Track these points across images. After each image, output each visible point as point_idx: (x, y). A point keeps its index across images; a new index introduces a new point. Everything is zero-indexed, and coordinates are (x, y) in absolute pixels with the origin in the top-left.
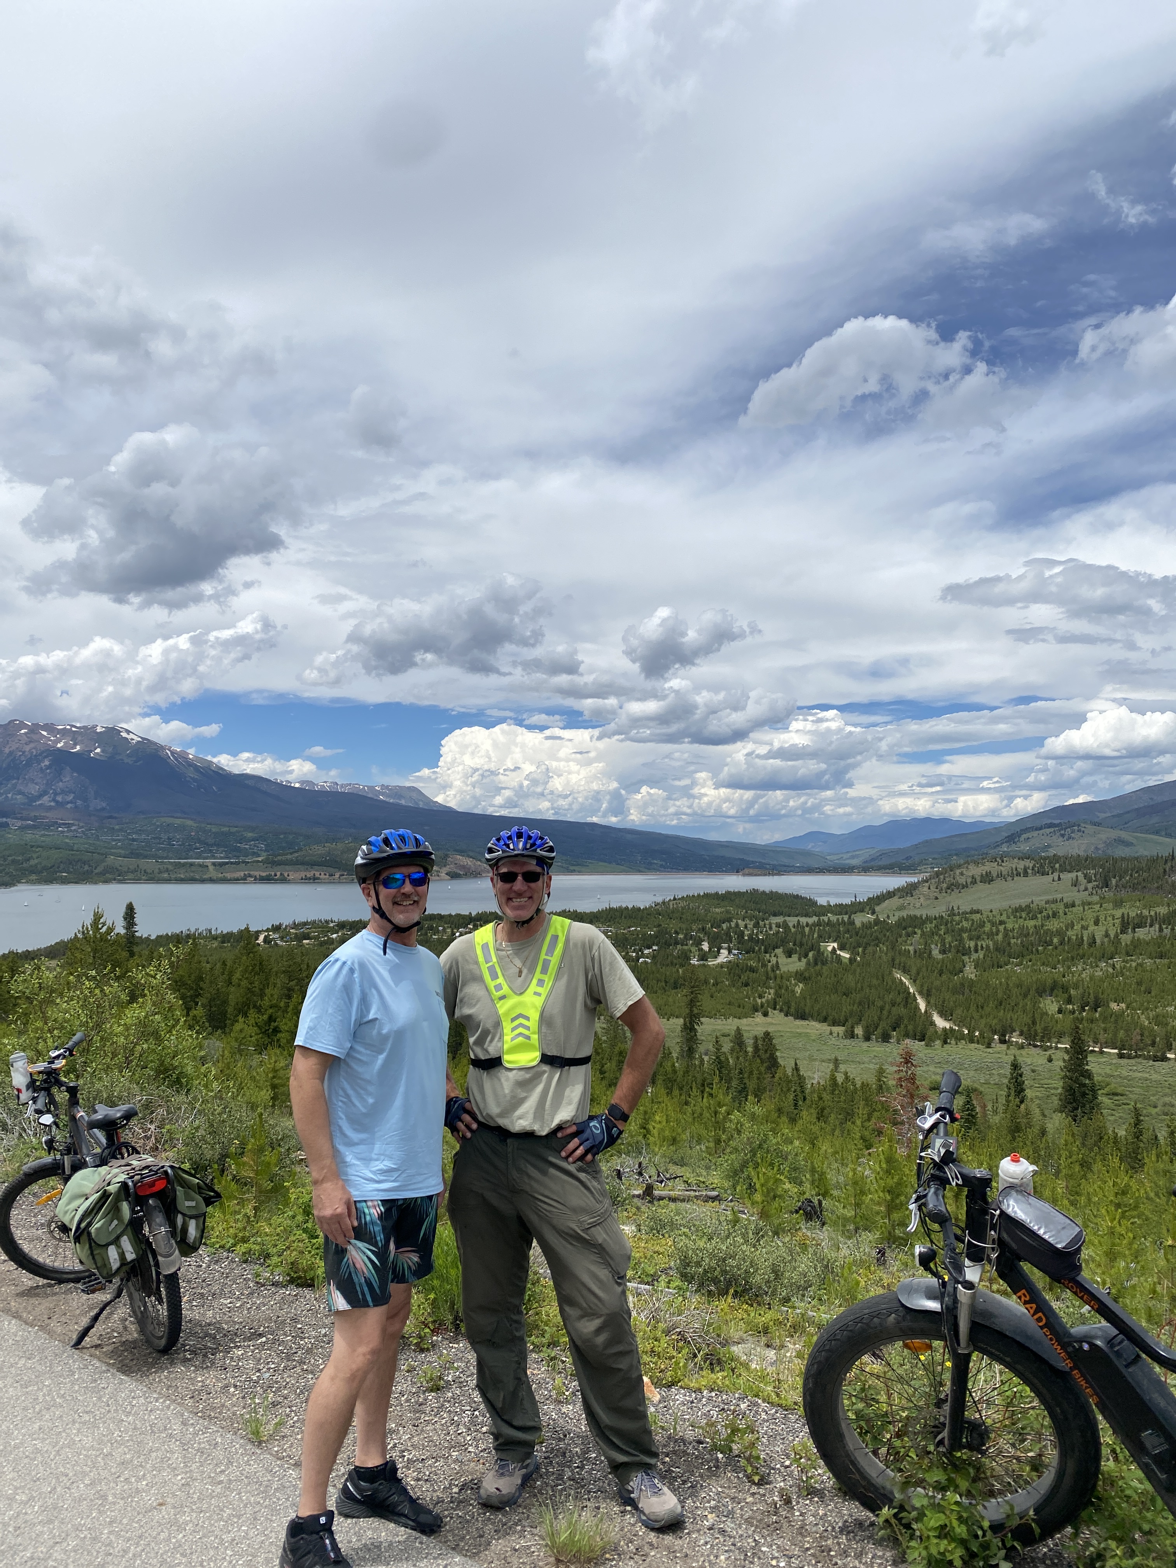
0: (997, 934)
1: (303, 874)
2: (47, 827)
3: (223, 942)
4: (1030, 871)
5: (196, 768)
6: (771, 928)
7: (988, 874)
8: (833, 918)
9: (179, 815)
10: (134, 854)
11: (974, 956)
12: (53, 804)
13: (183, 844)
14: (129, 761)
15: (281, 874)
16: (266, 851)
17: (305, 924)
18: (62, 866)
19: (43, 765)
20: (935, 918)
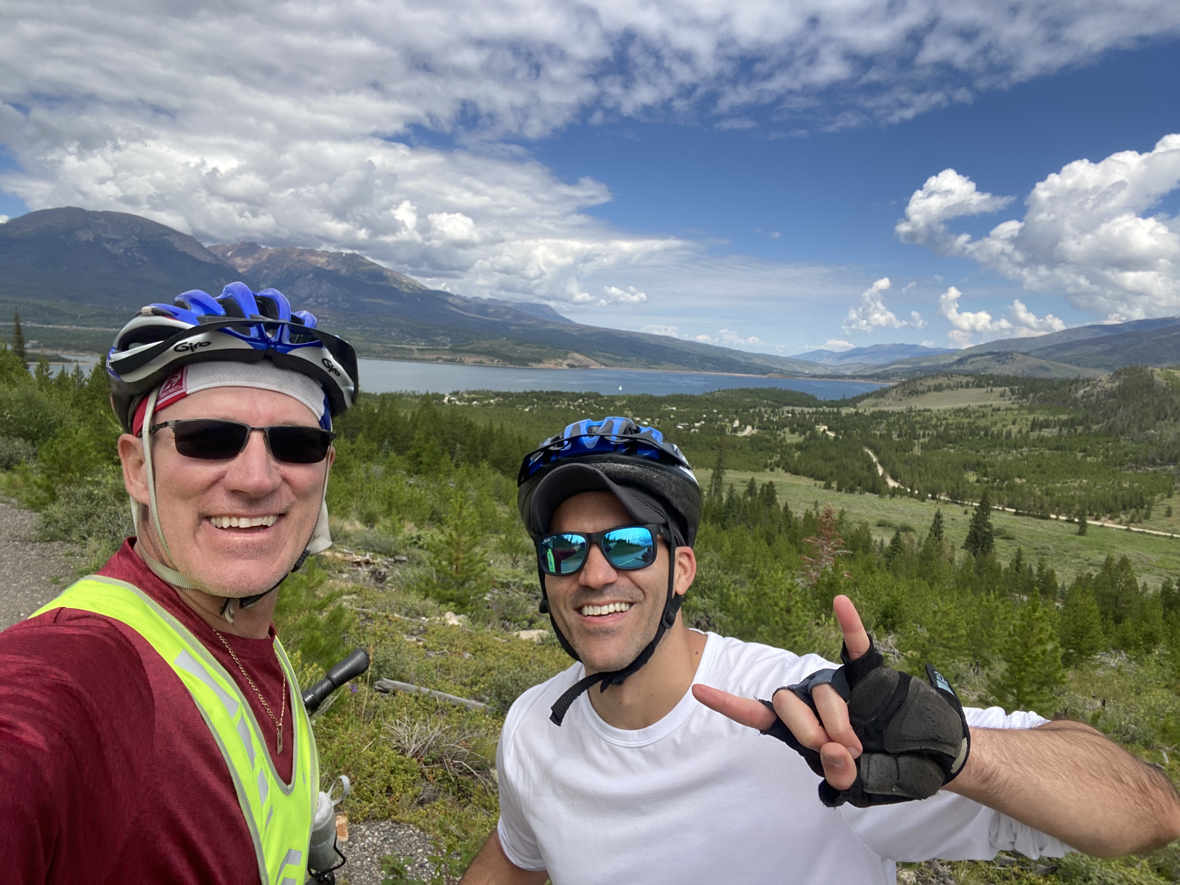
0: (941, 426)
3: (422, 400)
4: (971, 385)
6: (783, 414)
7: (940, 385)
8: (827, 410)
11: (922, 440)
13: (398, 335)
14: (363, 279)
15: (460, 359)
16: (451, 343)
17: (474, 391)
19: (308, 277)
20: (898, 413)
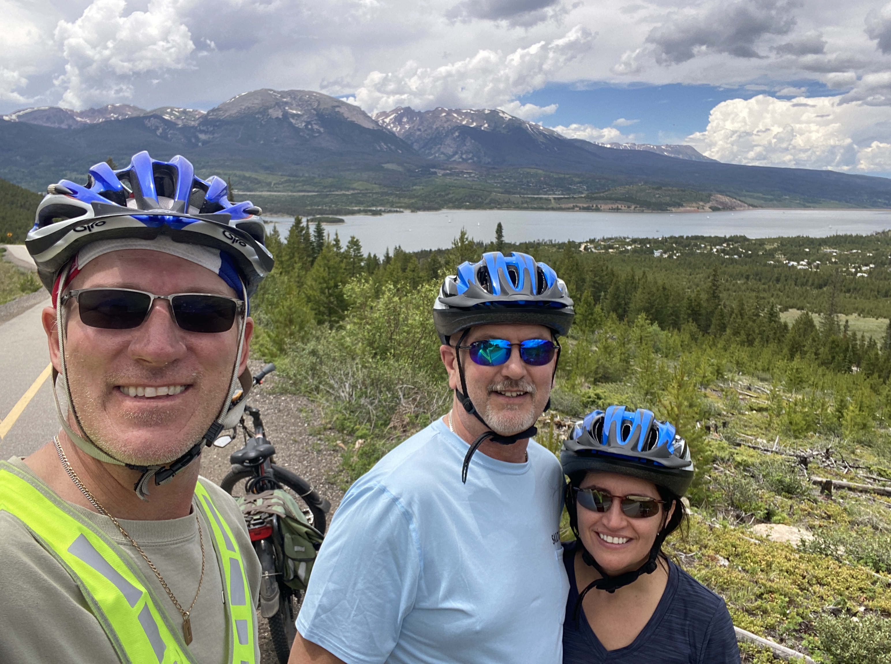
1: (610, 206)
2: (457, 174)
3: (559, 248)
5: (544, 135)
9: (533, 166)
10: (507, 192)
12: (460, 160)
13: (536, 186)
14: (504, 131)
15: (596, 206)
16: (587, 190)
17: (610, 239)
18: (466, 199)
19: (455, 135)
